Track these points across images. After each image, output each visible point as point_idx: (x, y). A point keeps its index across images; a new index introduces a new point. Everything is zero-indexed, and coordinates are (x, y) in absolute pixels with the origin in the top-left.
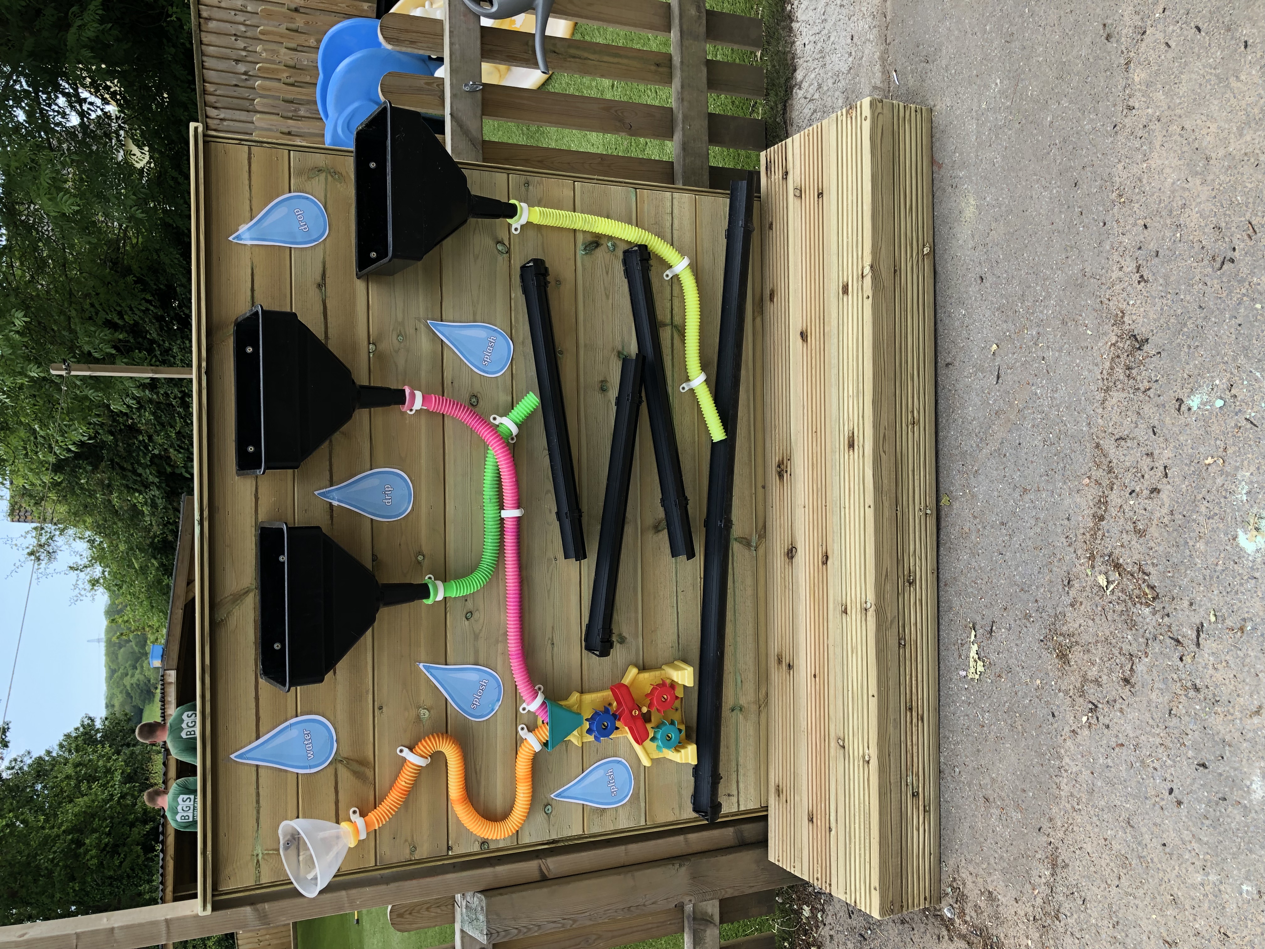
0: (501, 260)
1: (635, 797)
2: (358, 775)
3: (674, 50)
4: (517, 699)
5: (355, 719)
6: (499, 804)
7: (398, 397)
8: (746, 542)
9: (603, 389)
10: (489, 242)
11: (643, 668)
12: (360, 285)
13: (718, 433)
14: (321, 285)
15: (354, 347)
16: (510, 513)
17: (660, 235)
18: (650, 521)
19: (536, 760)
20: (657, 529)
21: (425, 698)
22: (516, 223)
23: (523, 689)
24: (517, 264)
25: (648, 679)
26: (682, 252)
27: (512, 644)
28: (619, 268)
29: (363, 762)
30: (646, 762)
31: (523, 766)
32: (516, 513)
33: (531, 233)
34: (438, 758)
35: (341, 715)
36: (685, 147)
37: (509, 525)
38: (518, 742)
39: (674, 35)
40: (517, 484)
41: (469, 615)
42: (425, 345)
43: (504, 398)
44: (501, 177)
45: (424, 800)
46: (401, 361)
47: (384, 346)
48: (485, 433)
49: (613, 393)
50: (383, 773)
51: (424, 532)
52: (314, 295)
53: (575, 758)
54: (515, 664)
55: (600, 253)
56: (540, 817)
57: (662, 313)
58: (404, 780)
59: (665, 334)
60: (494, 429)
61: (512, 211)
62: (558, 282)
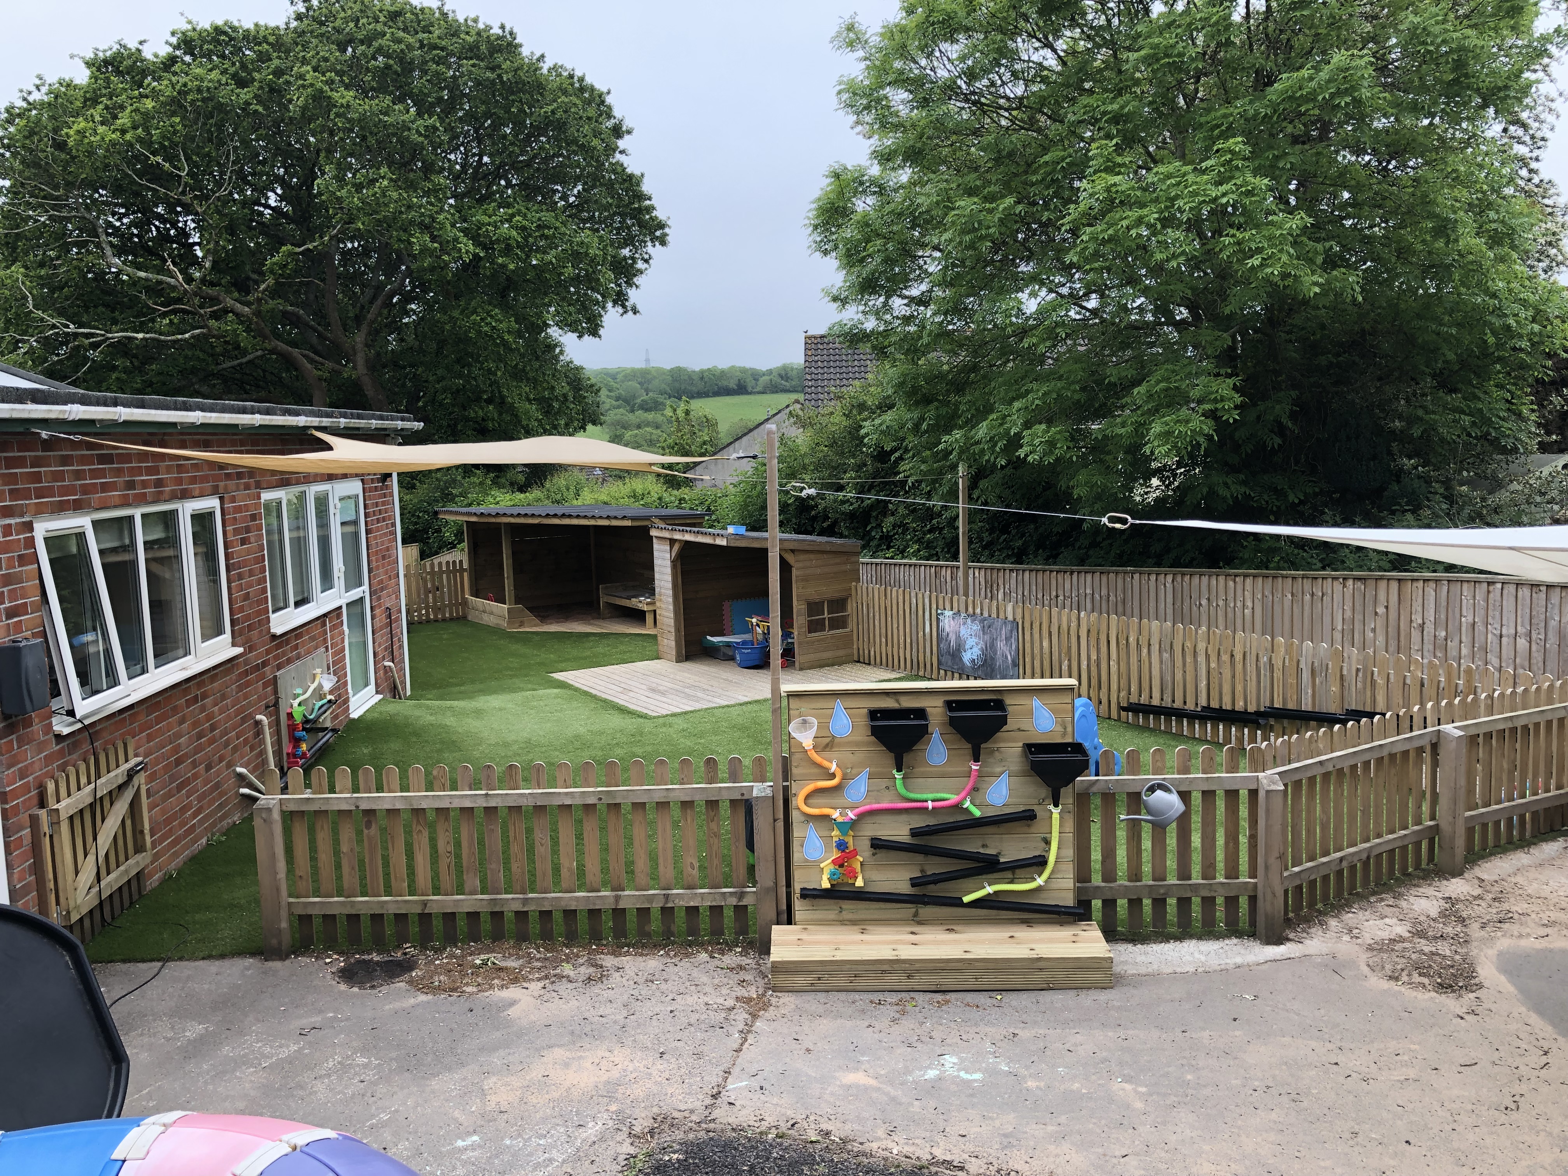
0: (1036, 801)
1: (807, 861)
2: (827, 745)
3: (1144, 882)
4: (852, 808)
5: (850, 744)
6: (810, 801)
7: (976, 760)
8: (916, 915)
9: (984, 846)
10: (1043, 796)
11: (862, 865)
12: (1021, 744)
13: (966, 899)
14: (1019, 730)
15: (995, 742)
16: (930, 805)
17: (1053, 872)
18: (926, 868)
19: (826, 818)
20: (922, 871)
21: (855, 771)
22: (1051, 807)
23: (857, 811)
24: (1035, 808)
25: (858, 867)
26: (1046, 882)
27: (876, 806)
28: (1037, 853)
29: (832, 747)
30: (822, 865)
31: (826, 811)
32: (930, 807)
33: (1048, 814)
34: (833, 776)
35: (851, 739)
36: (1098, 887)
37: (925, 804)
38: (835, 808)
39: (1151, 883)
40: (943, 808)
41: (887, 788)
42: (998, 770)
43: (977, 802)
44: (1071, 801)
45: (816, 770)
46: (991, 760)
47: (997, 753)
48: (963, 794)
49: (982, 851)
50: (826, 754)
51: (922, 769)
52: (1015, 727)
53: (826, 833)
54: (867, 807)
55: (1043, 845)
56: (802, 818)
57: (1019, 873)
58: (826, 764)
59: (1009, 875)
60: (965, 798)
61: (1056, 805)
62: (1029, 826)
